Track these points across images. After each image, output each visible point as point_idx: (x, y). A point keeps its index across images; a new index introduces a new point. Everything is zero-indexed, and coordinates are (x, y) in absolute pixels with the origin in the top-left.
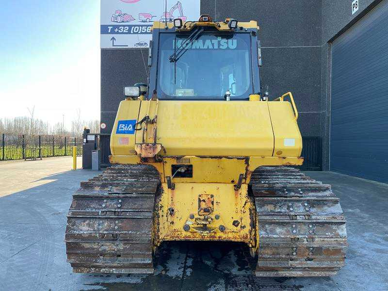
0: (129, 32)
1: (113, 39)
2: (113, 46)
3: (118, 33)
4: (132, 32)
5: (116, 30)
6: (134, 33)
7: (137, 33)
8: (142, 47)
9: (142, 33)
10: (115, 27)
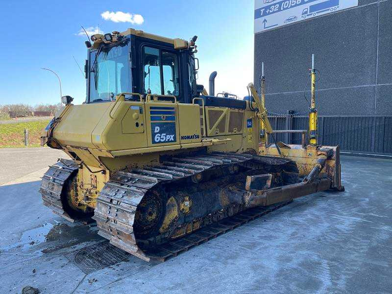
0: (279, 10)
1: (265, 21)
2: (265, 28)
3: (269, 13)
4: (282, 9)
5: (267, 11)
6: (284, 9)
7: (287, 8)
8: (291, 22)
9: (292, 7)
10: (266, 8)
